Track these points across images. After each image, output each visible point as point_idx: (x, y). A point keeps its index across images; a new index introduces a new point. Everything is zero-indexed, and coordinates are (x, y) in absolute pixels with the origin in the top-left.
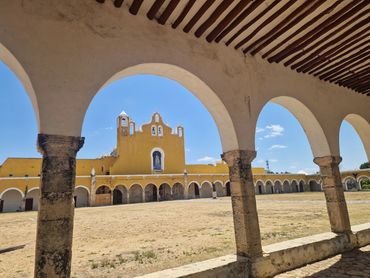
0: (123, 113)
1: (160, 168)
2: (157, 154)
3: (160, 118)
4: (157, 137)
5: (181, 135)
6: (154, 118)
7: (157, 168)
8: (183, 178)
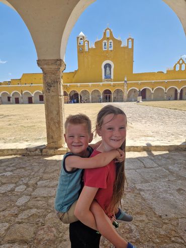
0: (82, 34)
1: (110, 78)
2: (108, 66)
3: (111, 33)
4: (107, 51)
5: (130, 47)
6: (105, 34)
7: (108, 77)
8: (123, 85)
